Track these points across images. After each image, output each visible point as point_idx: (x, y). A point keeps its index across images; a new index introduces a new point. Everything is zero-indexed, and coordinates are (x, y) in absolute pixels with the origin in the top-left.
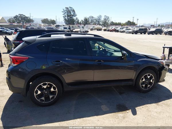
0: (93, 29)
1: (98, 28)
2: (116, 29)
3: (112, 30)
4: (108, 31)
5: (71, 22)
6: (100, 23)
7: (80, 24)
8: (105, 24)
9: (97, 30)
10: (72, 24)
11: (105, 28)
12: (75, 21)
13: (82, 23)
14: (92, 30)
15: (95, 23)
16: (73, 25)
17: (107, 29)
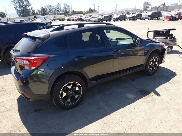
0: (55, 20)
1: (60, 18)
2: (81, 18)
3: (77, 19)
4: (72, 21)
5: (25, 13)
6: (61, 12)
7: (37, 14)
8: (66, 13)
9: (60, 21)
10: (27, 15)
11: (68, 18)
12: (30, 12)
13: (39, 13)
14: (53, 20)
15: (55, 12)
16: (29, 17)
17: (71, 19)
